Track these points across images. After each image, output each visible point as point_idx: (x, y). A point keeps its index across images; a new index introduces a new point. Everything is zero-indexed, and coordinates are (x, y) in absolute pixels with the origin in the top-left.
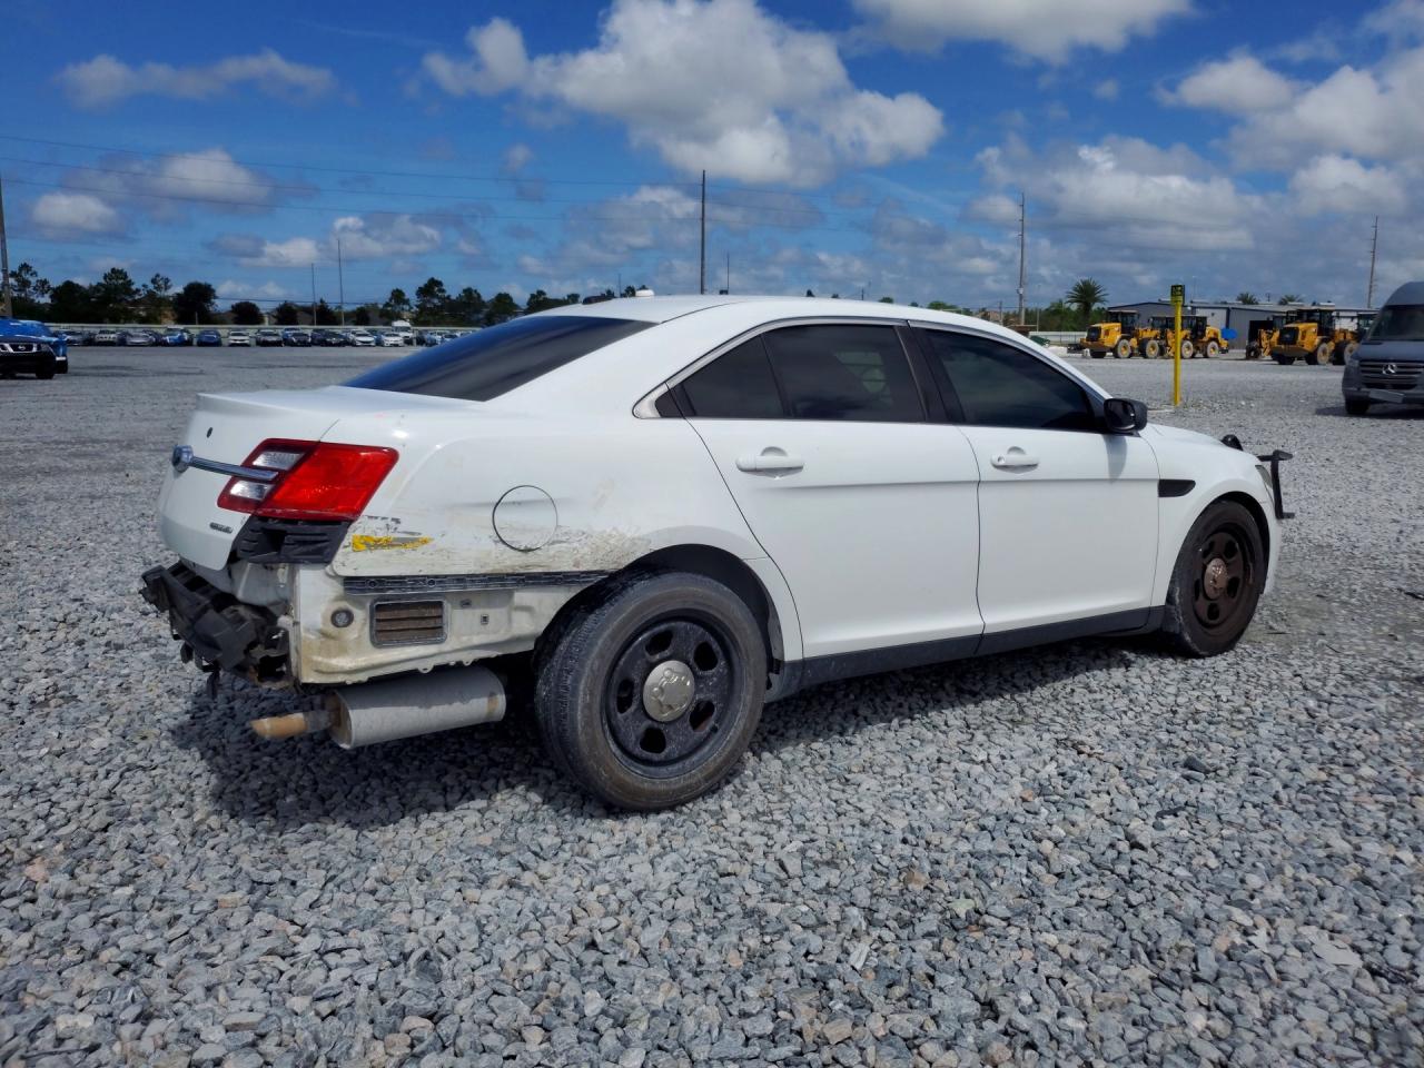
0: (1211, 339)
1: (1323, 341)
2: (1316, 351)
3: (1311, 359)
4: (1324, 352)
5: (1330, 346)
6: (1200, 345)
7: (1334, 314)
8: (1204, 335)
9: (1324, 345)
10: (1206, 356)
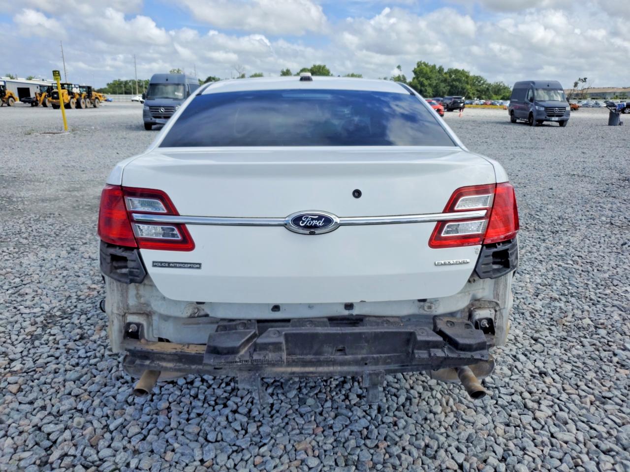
0: (10, 97)
1: (72, 98)
2: (70, 102)
3: (68, 106)
4: (73, 103)
5: (74, 100)
6: (4, 99)
7: (73, 86)
8: (5, 95)
9: (72, 100)
10: (9, 105)
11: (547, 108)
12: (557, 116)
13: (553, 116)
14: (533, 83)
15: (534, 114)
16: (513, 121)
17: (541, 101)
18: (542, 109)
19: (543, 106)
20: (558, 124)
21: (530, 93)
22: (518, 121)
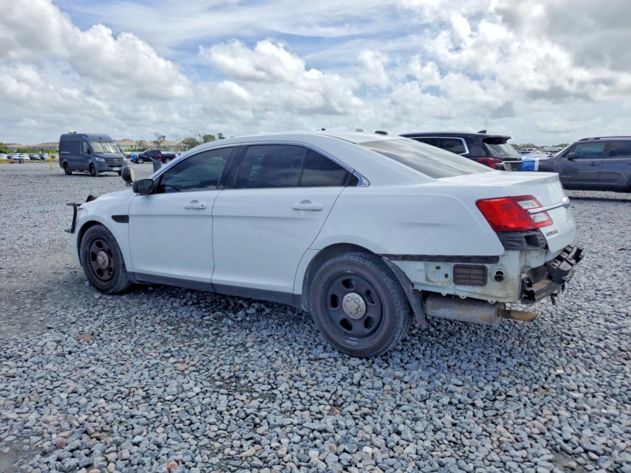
11: (107, 159)
12: (117, 166)
13: (114, 166)
14: (86, 136)
15: (96, 165)
16: (68, 173)
17: (99, 153)
18: (103, 160)
19: (103, 158)
20: (117, 174)
21: (85, 144)
22: (73, 173)
